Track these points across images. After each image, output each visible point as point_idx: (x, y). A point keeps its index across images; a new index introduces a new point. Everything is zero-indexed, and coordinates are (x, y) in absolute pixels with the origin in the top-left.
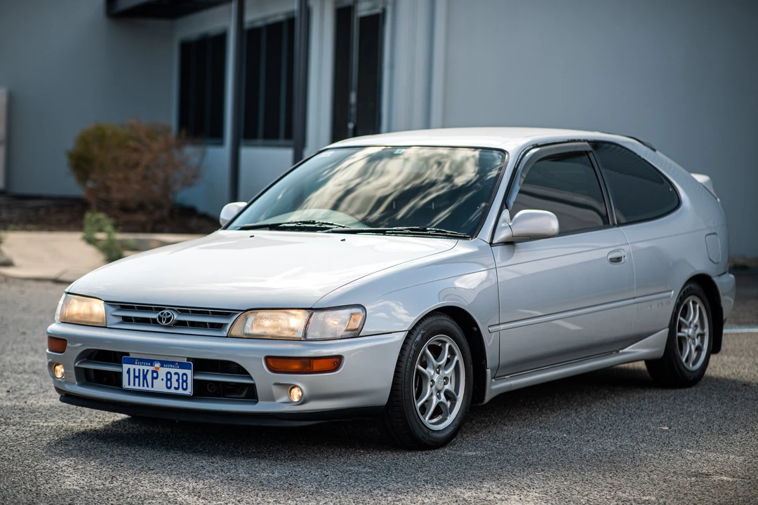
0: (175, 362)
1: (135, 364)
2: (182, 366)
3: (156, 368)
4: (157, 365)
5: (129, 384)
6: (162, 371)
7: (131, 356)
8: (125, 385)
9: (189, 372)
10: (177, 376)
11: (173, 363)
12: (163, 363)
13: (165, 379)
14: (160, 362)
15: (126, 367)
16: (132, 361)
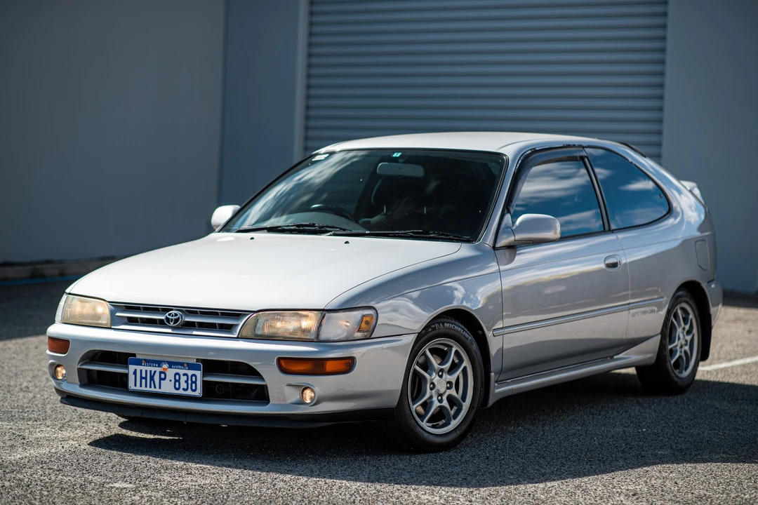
4: (165, 366)
6: (171, 373)
12: (171, 364)
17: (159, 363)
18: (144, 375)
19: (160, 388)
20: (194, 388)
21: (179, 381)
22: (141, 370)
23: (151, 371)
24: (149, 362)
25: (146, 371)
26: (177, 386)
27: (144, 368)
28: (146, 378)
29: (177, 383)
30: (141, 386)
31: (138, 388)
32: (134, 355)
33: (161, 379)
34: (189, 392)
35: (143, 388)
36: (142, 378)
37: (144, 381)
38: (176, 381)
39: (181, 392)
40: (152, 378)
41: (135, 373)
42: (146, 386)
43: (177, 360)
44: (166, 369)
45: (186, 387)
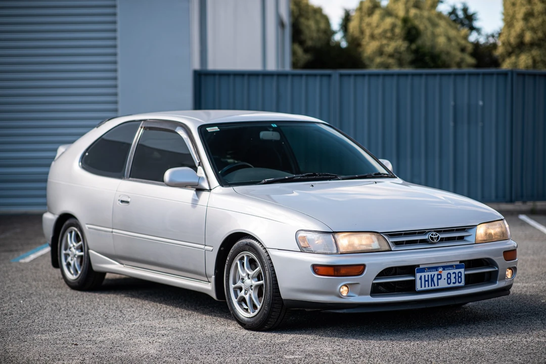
0: (453, 265)
1: (425, 272)
2: (457, 267)
3: (440, 272)
4: (440, 270)
5: (421, 287)
6: (444, 274)
7: (421, 267)
8: (418, 287)
9: (462, 270)
10: (454, 275)
11: (452, 266)
12: (444, 268)
13: (446, 279)
14: (442, 267)
15: (418, 275)
16: (423, 270)
17: (436, 268)
18: (427, 279)
19: (438, 285)
20: (460, 281)
21: (450, 278)
22: (425, 276)
23: (431, 275)
24: (430, 269)
25: (428, 275)
26: (449, 282)
27: (426, 274)
28: (428, 281)
29: (449, 280)
30: (425, 287)
31: (423, 288)
32: (418, 266)
33: (438, 279)
34: (457, 284)
35: (427, 288)
36: (425, 281)
37: (427, 283)
38: (448, 278)
39: (452, 285)
40: (432, 280)
41: (421, 278)
42: (429, 286)
43: (448, 264)
44: (441, 272)
45: (454, 282)
